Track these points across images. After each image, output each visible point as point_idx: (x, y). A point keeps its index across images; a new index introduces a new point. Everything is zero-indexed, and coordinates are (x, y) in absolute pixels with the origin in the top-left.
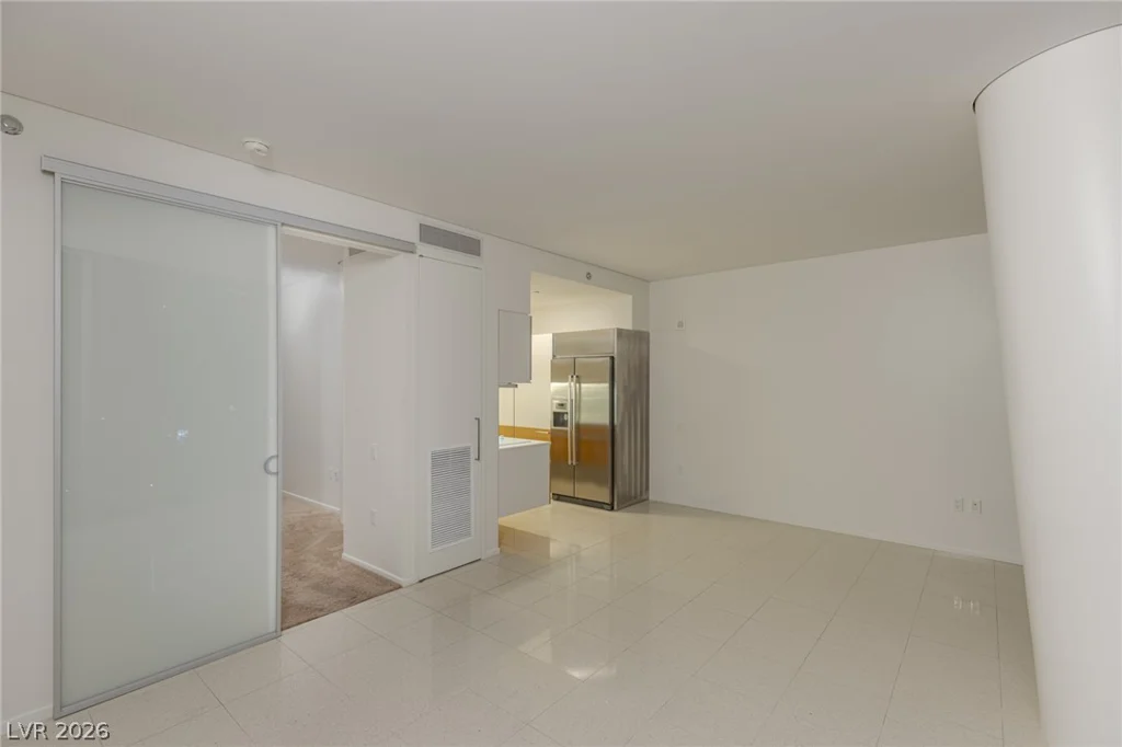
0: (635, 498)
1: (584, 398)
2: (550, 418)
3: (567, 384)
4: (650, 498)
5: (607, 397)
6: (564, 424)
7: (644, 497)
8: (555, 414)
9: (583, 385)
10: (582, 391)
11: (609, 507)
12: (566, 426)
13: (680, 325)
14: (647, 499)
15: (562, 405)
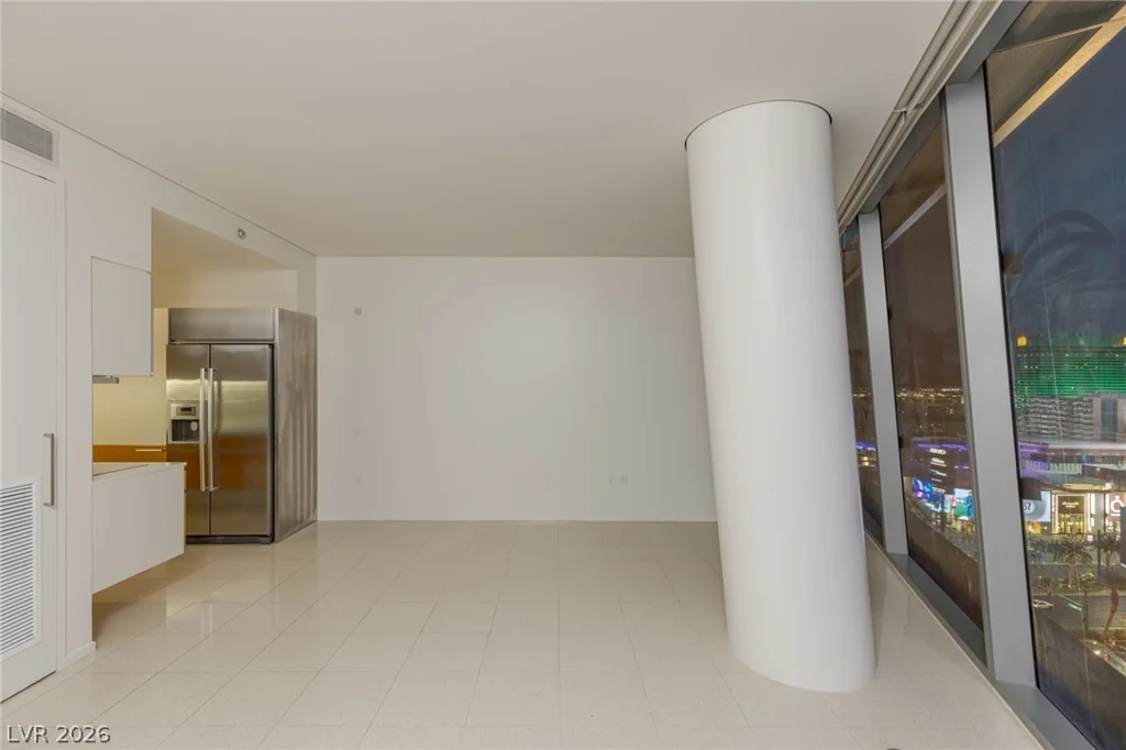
0: (301, 521)
1: (225, 401)
2: (167, 427)
3: (198, 381)
4: (319, 519)
5: (266, 399)
6: (194, 435)
7: (311, 518)
8: (175, 422)
9: (224, 383)
10: (223, 390)
11: (269, 539)
12: (197, 438)
13: (358, 312)
14: (315, 521)
15: (189, 409)
